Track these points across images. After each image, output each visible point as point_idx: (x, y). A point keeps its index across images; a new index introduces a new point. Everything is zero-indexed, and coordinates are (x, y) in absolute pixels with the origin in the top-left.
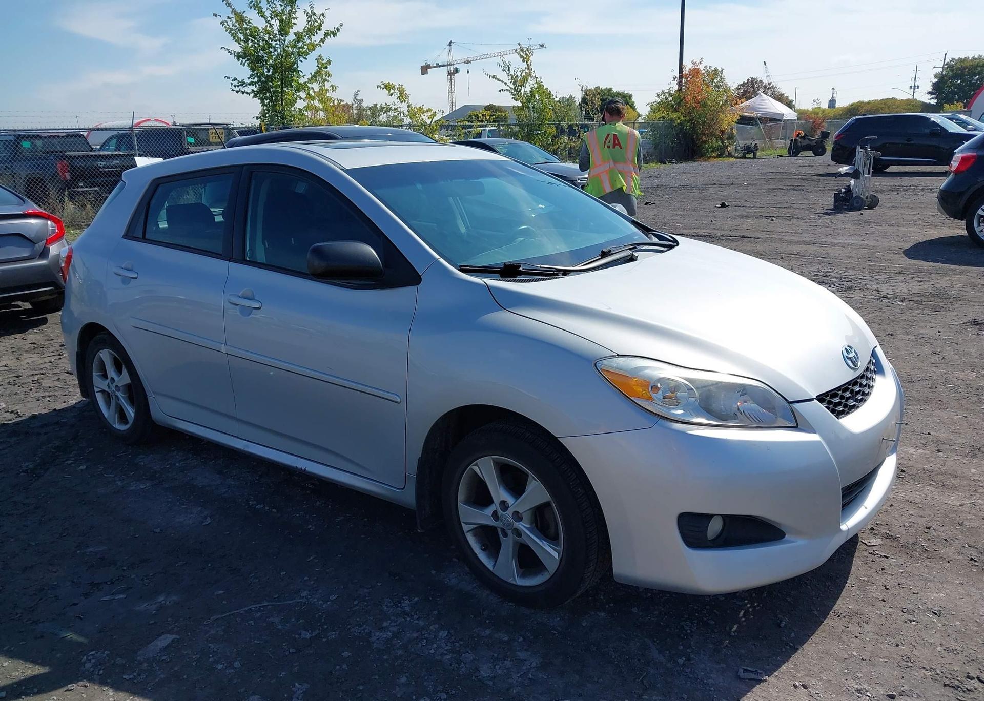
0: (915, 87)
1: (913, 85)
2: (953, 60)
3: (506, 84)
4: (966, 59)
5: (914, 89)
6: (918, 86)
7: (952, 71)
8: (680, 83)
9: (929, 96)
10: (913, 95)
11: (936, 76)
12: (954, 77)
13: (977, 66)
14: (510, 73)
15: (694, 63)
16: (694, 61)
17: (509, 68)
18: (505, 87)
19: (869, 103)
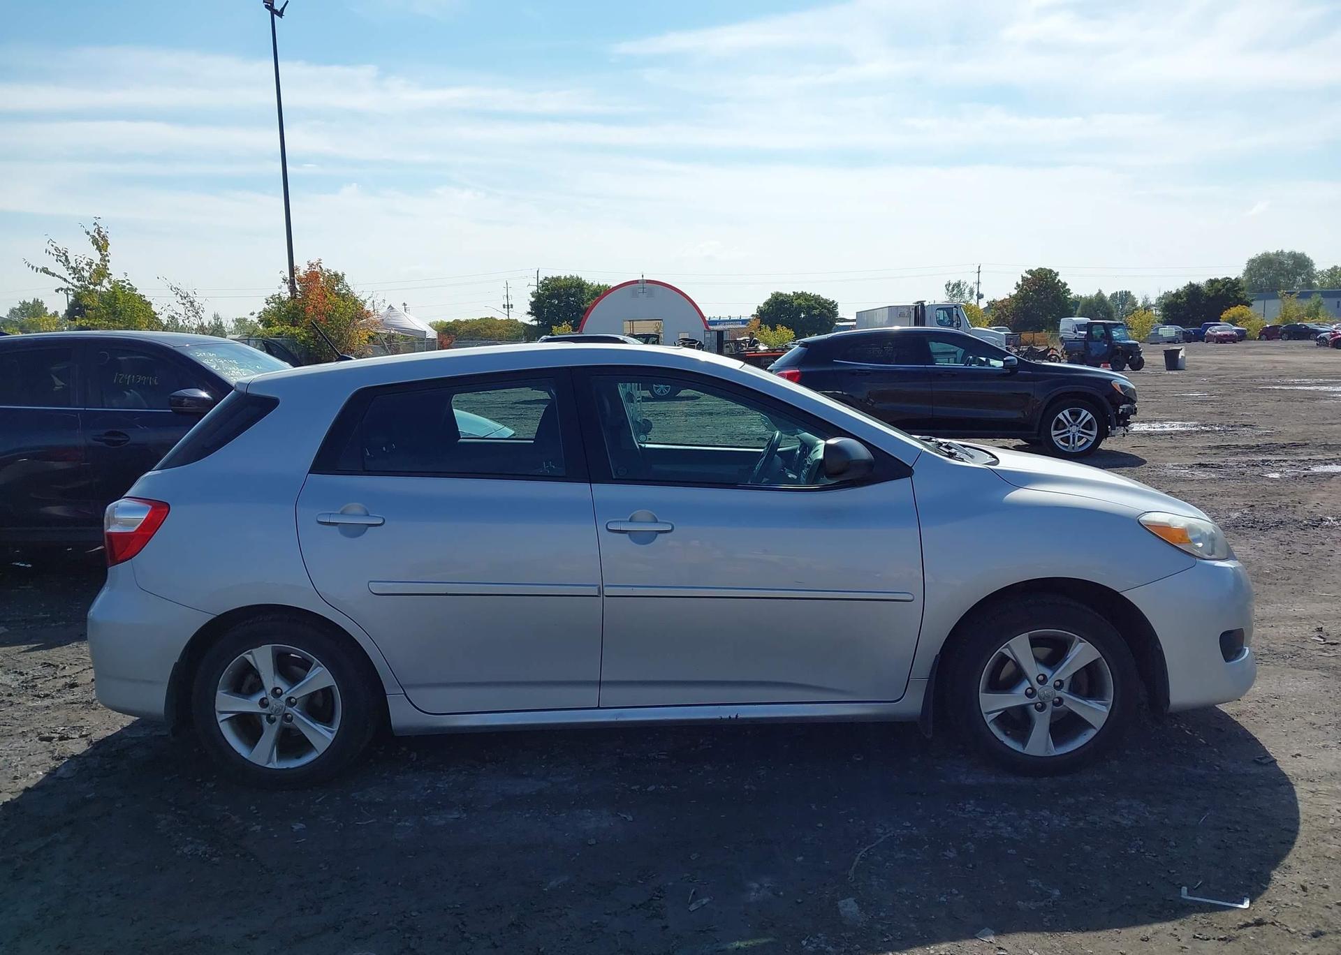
0: (509, 306)
1: (506, 304)
2: (546, 278)
3: (65, 280)
4: (558, 279)
5: (508, 308)
6: (512, 305)
7: (548, 290)
8: (293, 289)
9: (530, 318)
10: (508, 315)
11: (533, 295)
12: (551, 297)
13: (571, 287)
14: (70, 265)
15: (311, 265)
16: (311, 262)
17: (67, 257)
18: (65, 285)
19: (467, 322)
